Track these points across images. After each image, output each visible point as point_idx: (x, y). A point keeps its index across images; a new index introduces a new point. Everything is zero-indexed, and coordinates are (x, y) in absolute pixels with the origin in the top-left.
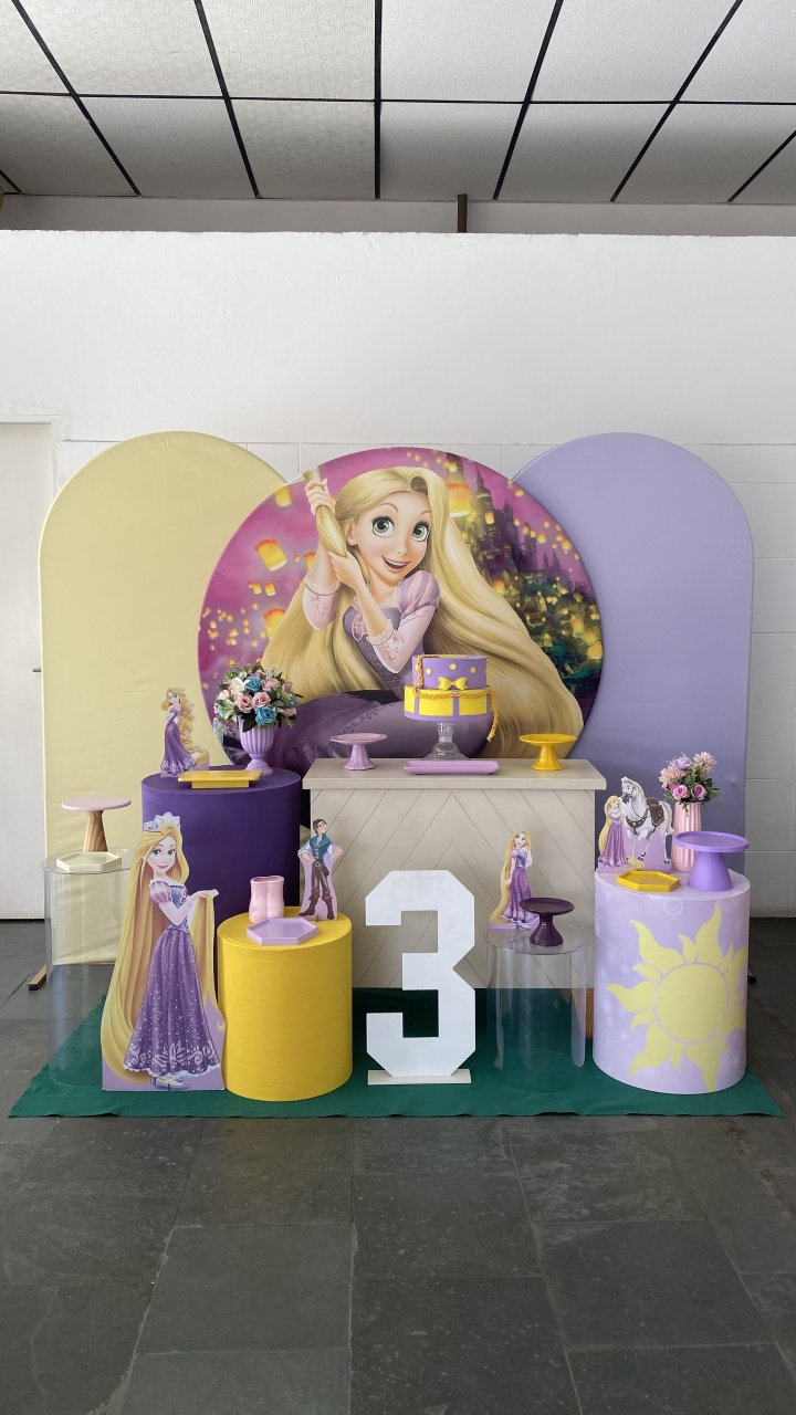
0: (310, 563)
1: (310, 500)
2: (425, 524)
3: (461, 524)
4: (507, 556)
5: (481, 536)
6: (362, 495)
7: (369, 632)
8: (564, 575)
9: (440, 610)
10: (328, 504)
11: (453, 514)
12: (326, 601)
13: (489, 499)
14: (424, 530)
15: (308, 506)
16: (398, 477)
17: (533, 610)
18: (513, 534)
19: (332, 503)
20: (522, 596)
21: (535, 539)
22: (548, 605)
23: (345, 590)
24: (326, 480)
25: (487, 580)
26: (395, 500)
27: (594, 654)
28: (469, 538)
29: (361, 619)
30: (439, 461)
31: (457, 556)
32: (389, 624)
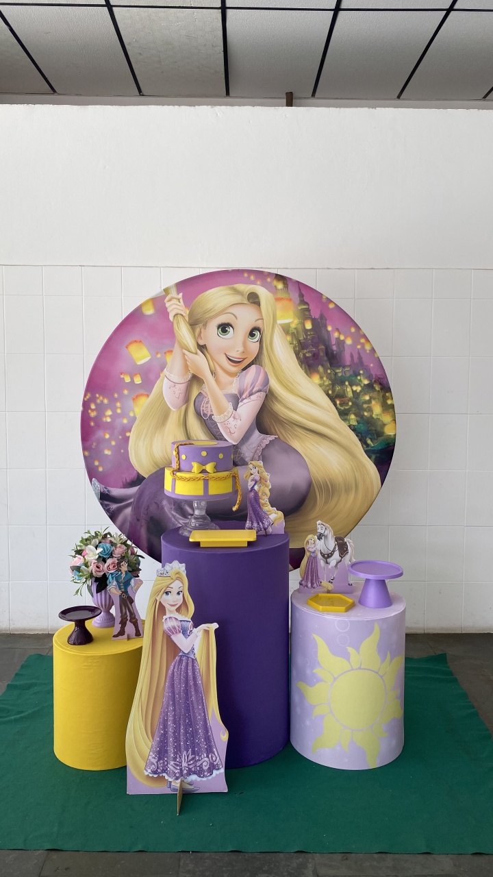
0: (169, 358)
1: (169, 310)
2: (258, 329)
3: (286, 329)
4: (322, 354)
5: (301, 338)
6: (209, 306)
7: (214, 412)
8: (366, 369)
9: (270, 396)
10: (183, 313)
11: (279, 322)
12: (181, 388)
13: (308, 310)
14: (257, 333)
15: (168, 314)
16: (237, 292)
17: (341, 396)
18: (326, 337)
19: (186, 312)
20: (333, 385)
21: (343, 342)
22: (354, 392)
23: (195, 379)
24: (181, 295)
25: (306, 372)
26: (235, 310)
27: (389, 431)
28: (292, 340)
29: (208, 402)
30: (269, 280)
31: (283, 353)
32: (230, 406)
